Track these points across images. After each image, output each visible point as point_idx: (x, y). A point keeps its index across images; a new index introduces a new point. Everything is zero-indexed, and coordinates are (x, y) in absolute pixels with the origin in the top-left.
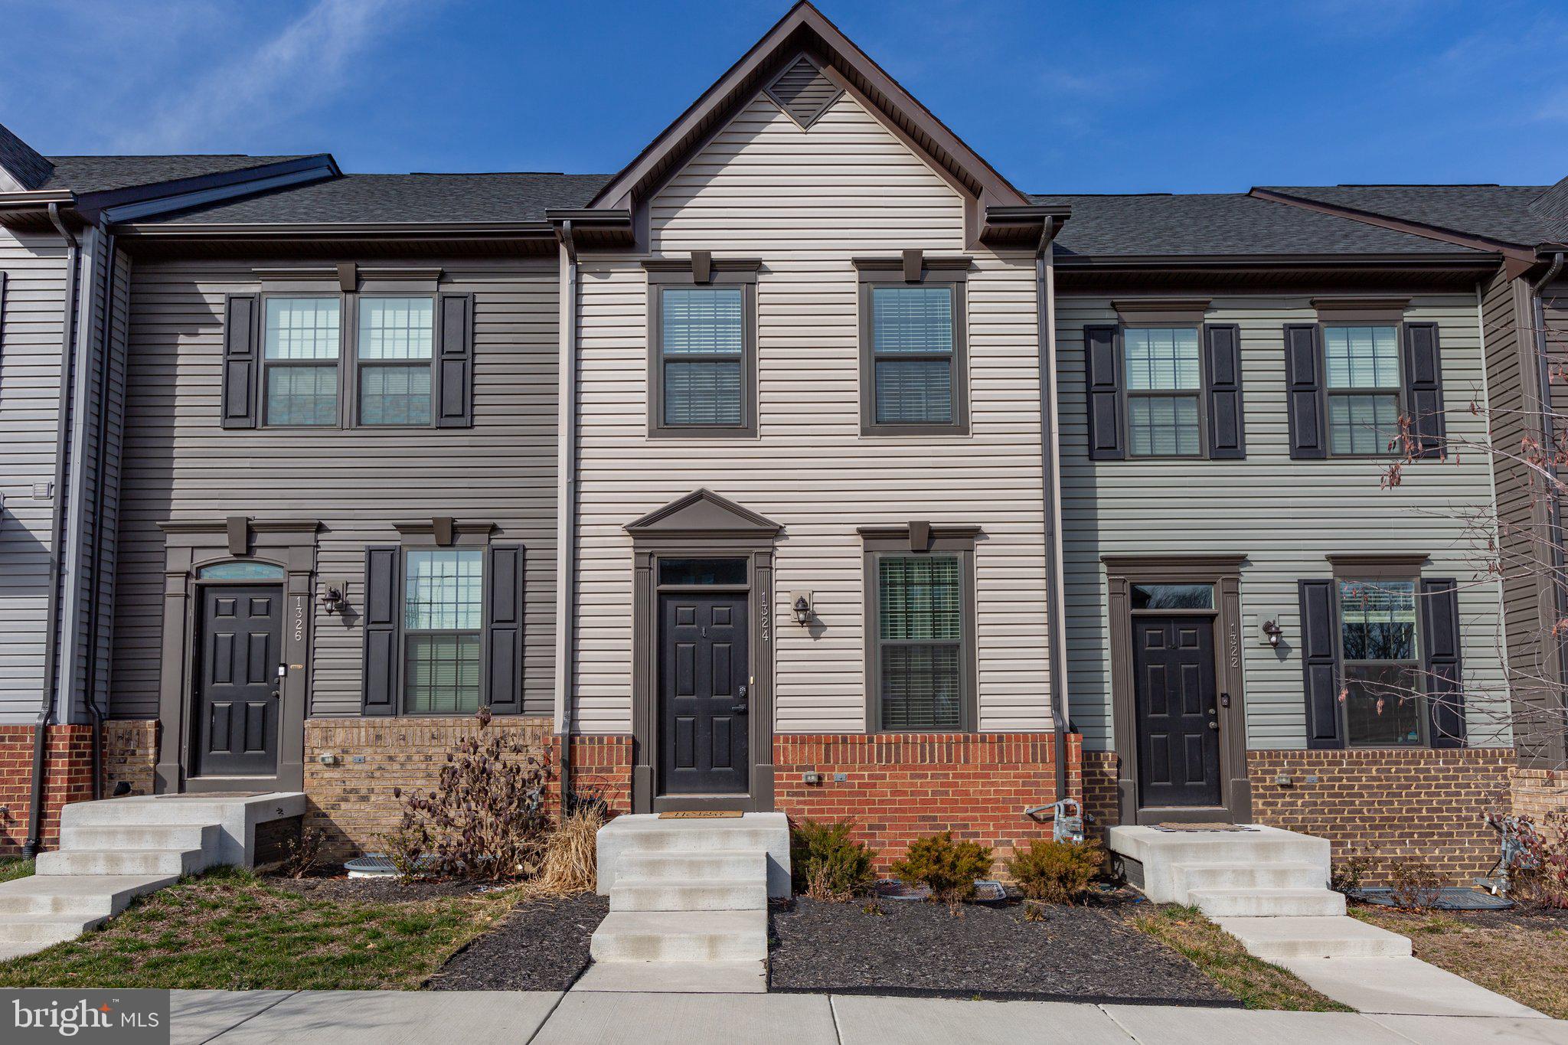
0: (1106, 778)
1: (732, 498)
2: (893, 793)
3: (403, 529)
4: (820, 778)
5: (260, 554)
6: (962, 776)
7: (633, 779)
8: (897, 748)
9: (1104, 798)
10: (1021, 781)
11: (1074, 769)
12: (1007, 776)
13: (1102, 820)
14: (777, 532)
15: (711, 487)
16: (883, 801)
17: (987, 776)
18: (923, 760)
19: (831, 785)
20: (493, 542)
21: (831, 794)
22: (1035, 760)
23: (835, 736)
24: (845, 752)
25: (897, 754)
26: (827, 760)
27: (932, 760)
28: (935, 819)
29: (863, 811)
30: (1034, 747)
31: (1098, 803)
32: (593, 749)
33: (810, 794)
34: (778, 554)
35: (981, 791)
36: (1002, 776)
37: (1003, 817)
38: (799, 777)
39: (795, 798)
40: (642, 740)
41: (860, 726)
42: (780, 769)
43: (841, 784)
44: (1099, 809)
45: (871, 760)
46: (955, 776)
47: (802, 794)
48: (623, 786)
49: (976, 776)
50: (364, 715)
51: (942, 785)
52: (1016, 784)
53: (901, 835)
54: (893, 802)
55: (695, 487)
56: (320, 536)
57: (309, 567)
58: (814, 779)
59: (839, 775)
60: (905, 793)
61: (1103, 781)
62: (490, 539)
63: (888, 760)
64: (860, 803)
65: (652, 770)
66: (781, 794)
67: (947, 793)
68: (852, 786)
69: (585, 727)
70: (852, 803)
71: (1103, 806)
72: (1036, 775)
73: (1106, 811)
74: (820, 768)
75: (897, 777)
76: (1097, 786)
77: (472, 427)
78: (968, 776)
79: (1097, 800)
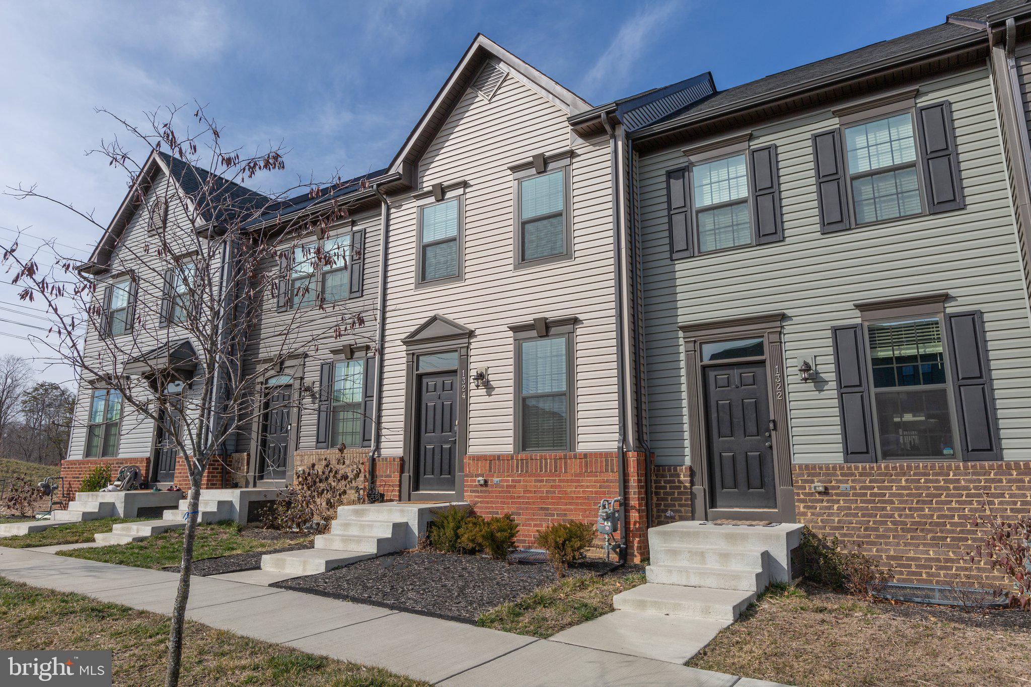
0: (682, 485)
1: (450, 317)
2: (525, 492)
3: (335, 352)
4: (486, 481)
5: (287, 371)
6: (563, 481)
7: (400, 481)
8: (527, 463)
9: (681, 499)
10: (598, 484)
11: (632, 477)
12: (590, 481)
13: (679, 516)
14: (471, 334)
15: (441, 312)
16: (519, 497)
17: (578, 481)
18: (541, 471)
19: (492, 486)
20: (368, 355)
21: (492, 492)
22: (607, 471)
23: (494, 456)
24: (499, 466)
25: (527, 466)
26: (490, 471)
27: (546, 471)
28: (547, 509)
29: (508, 504)
30: (607, 461)
31: (676, 503)
32: (383, 464)
33: (482, 492)
34: (472, 347)
35: (575, 491)
36: (587, 481)
37: (588, 510)
38: (475, 481)
39: (474, 494)
40: (406, 459)
41: (509, 449)
42: (467, 476)
43: (497, 485)
44: (677, 507)
45: (512, 471)
46: (560, 481)
47: (477, 492)
48: (396, 485)
49: (572, 481)
50: (316, 449)
51: (552, 487)
52: (595, 487)
53: (529, 519)
54: (523, 497)
55: (432, 314)
56: (306, 360)
57: (301, 375)
58: (482, 482)
59: (496, 480)
60: (530, 492)
61: (680, 487)
62: (367, 354)
63: (522, 471)
64: (507, 497)
65: (410, 476)
66: (467, 491)
67: (554, 492)
68: (502, 487)
69: (384, 452)
70: (503, 497)
71: (680, 505)
72: (608, 481)
73: (683, 509)
74: (487, 476)
75: (526, 481)
76: (676, 491)
77: (362, 296)
78: (567, 481)
79: (676, 501)
